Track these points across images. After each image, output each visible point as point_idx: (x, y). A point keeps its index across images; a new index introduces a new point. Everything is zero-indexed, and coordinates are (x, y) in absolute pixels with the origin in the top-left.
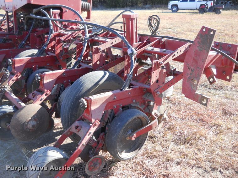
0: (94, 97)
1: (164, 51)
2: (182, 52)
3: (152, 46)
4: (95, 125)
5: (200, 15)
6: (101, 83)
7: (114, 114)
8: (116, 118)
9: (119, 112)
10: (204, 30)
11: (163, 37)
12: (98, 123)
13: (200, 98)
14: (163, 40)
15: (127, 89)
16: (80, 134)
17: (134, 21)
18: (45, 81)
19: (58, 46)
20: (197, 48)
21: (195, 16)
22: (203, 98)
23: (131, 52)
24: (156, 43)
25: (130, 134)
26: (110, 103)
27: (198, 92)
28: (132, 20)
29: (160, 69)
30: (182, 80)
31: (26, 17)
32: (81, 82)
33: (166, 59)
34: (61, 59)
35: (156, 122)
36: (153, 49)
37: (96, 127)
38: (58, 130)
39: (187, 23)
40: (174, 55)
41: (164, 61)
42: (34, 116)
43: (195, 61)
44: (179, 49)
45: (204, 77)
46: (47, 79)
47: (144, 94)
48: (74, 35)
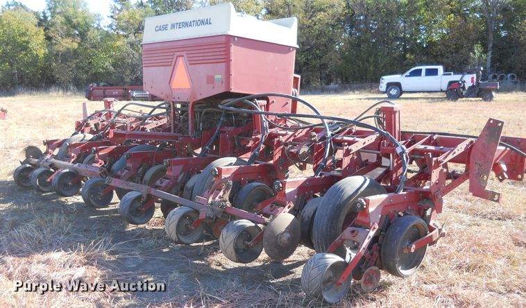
0: (371, 198)
1: (441, 149)
2: (463, 150)
3: (422, 144)
4: (374, 228)
5: (450, 104)
6: (362, 189)
7: (389, 221)
8: (391, 226)
9: (394, 219)
10: (491, 122)
11: (435, 134)
12: (377, 227)
13: (490, 195)
14: (435, 137)
15: (401, 192)
16: (357, 239)
17: (397, 114)
18: (288, 191)
19: (277, 150)
20: (484, 142)
21: (440, 105)
22: (494, 194)
23: (401, 151)
24: (426, 140)
25: (408, 246)
26: (386, 206)
27: (488, 188)
28: (395, 113)
29: (441, 168)
30: (468, 181)
31: (205, 110)
32: (340, 188)
33: (446, 157)
34: (281, 168)
35: (436, 233)
36: (425, 148)
37: (375, 231)
38: (289, 263)
39: (427, 120)
40: (455, 153)
41: (444, 159)
42: (287, 227)
43: (485, 156)
44: (459, 146)
45: (493, 174)
46: (288, 188)
47: (420, 200)
48: (296, 134)
